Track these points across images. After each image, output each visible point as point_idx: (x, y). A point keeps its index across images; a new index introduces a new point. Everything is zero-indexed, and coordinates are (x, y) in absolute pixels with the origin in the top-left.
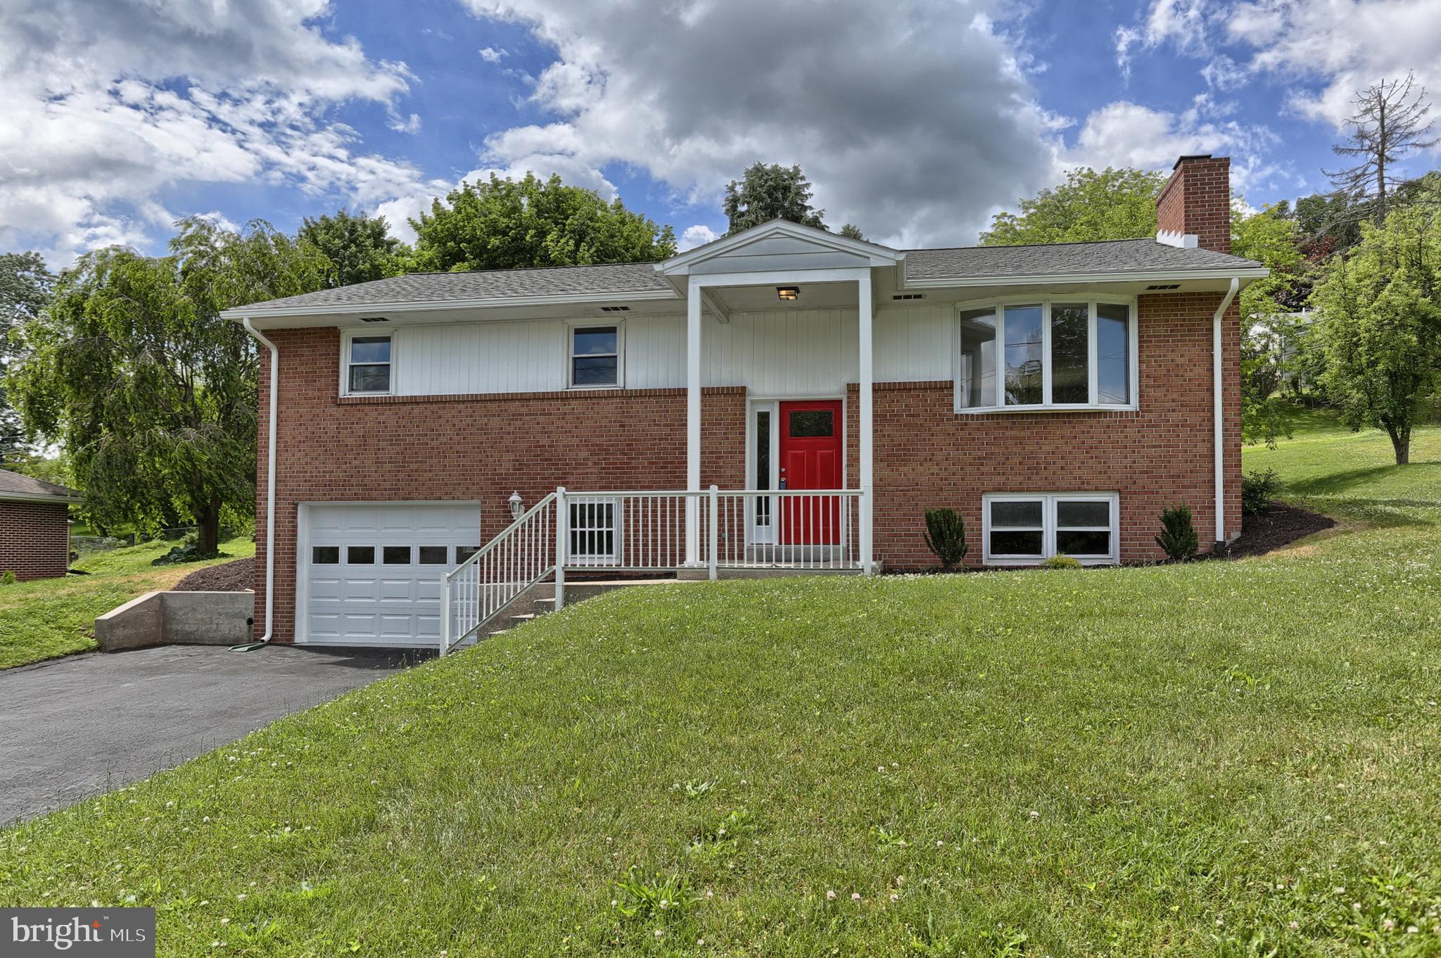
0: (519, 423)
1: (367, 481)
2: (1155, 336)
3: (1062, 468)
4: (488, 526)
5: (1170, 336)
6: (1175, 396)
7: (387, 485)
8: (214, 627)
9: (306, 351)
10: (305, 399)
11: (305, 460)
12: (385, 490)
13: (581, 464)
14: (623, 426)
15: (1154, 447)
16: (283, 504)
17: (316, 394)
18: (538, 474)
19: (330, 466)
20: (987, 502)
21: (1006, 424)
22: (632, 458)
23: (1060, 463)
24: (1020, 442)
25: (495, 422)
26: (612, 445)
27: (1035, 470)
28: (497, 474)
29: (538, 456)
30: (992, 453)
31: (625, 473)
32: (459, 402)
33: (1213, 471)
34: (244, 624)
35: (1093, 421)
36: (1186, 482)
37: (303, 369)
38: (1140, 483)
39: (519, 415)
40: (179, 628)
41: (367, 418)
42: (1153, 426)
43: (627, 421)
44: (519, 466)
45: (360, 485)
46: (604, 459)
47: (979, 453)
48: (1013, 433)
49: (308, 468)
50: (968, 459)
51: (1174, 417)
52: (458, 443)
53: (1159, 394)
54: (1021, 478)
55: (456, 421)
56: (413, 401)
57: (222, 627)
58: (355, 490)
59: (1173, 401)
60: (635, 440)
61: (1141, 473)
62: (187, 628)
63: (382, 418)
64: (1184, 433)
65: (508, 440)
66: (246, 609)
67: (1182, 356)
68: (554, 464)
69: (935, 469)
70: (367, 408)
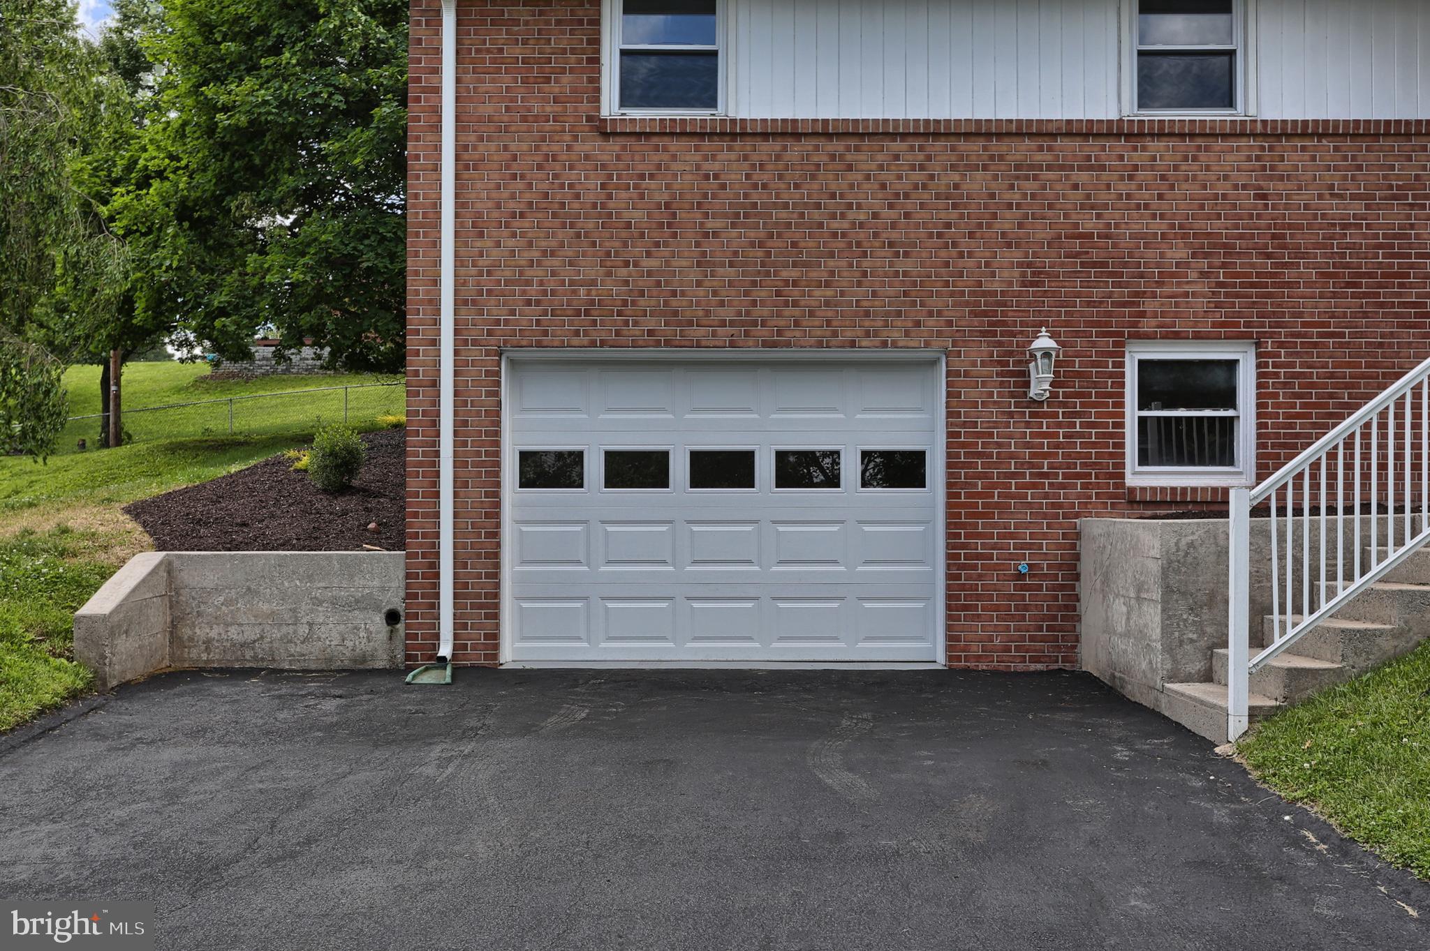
0: (1030, 186)
1: (674, 302)
4: (964, 404)
7: (728, 314)
8: (303, 631)
9: (522, 13)
10: (524, 119)
11: (527, 255)
12: (723, 324)
13: (1173, 275)
14: (1264, 197)
16: (473, 353)
17: (550, 108)
18: (1078, 295)
19: (590, 269)
22: (1285, 265)
25: (977, 183)
26: (1241, 236)
28: (984, 294)
29: (1077, 255)
31: (1269, 295)
32: (893, 136)
34: (378, 622)
37: (516, 52)
39: (1031, 167)
40: (213, 635)
41: (675, 166)
43: (1272, 187)
44: (1034, 277)
45: (662, 314)
46: (1224, 265)
49: (535, 273)
52: (894, 226)
55: (884, 176)
56: (790, 131)
57: (322, 633)
58: (650, 323)
60: (1290, 227)
62: (230, 635)
63: (711, 167)
65: (1007, 222)
66: (383, 589)
68: (1112, 274)
70: (675, 145)
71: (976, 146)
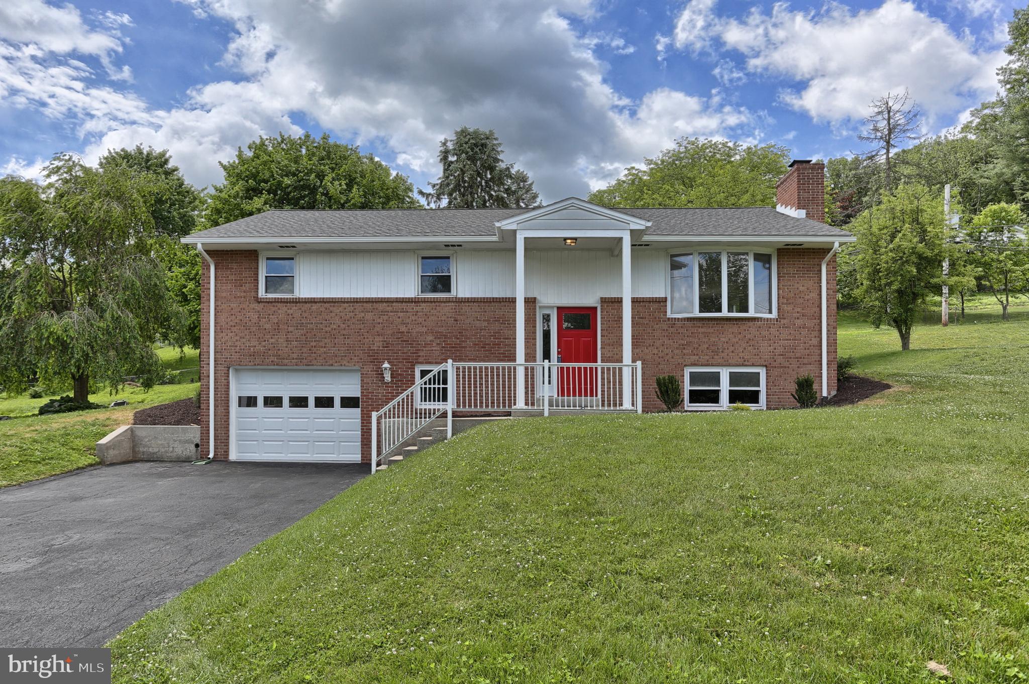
0: (385, 317)
1: (280, 352)
2: (787, 274)
3: (732, 352)
4: (365, 383)
5: (796, 274)
6: (799, 310)
7: (295, 356)
8: (171, 449)
9: (235, 266)
10: (235, 298)
11: (236, 338)
12: (293, 359)
13: (429, 344)
14: (457, 321)
15: (787, 340)
16: (220, 368)
17: (243, 294)
18: (400, 350)
19: (254, 343)
20: (687, 371)
21: (698, 325)
22: (463, 341)
23: (732, 348)
24: (706, 335)
25: (369, 316)
26: (449, 333)
27: (716, 352)
28: (371, 350)
29: (399, 338)
30: (690, 342)
31: (458, 350)
32: (344, 302)
33: (821, 355)
34: (193, 447)
35: (751, 324)
36: (806, 361)
37: (233, 277)
38: (778, 361)
39: (386, 312)
40: (145, 450)
41: (280, 312)
42: (786, 327)
43: (459, 318)
44: (387, 345)
45: (276, 356)
46: (444, 341)
47: (683, 342)
48: (703, 330)
49: (238, 343)
50: (676, 345)
51: (798, 322)
52: (344, 329)
53: (789, 308)
54: (707, 357)
55: (342, 314)
56: (313, 301)
57: (176, 450)
58: (272, 358)
59: (798, 312)
60: (464, 330)
61: (779, 355)
62: (151, 450)
63: (290, 312)
64: (804, 332)
65: (378, 328)
66: (194, 437)
67: (803, 286)
68: (410, 344)
69: (656, 351)
70: (279, 305)
71: (369, 305)
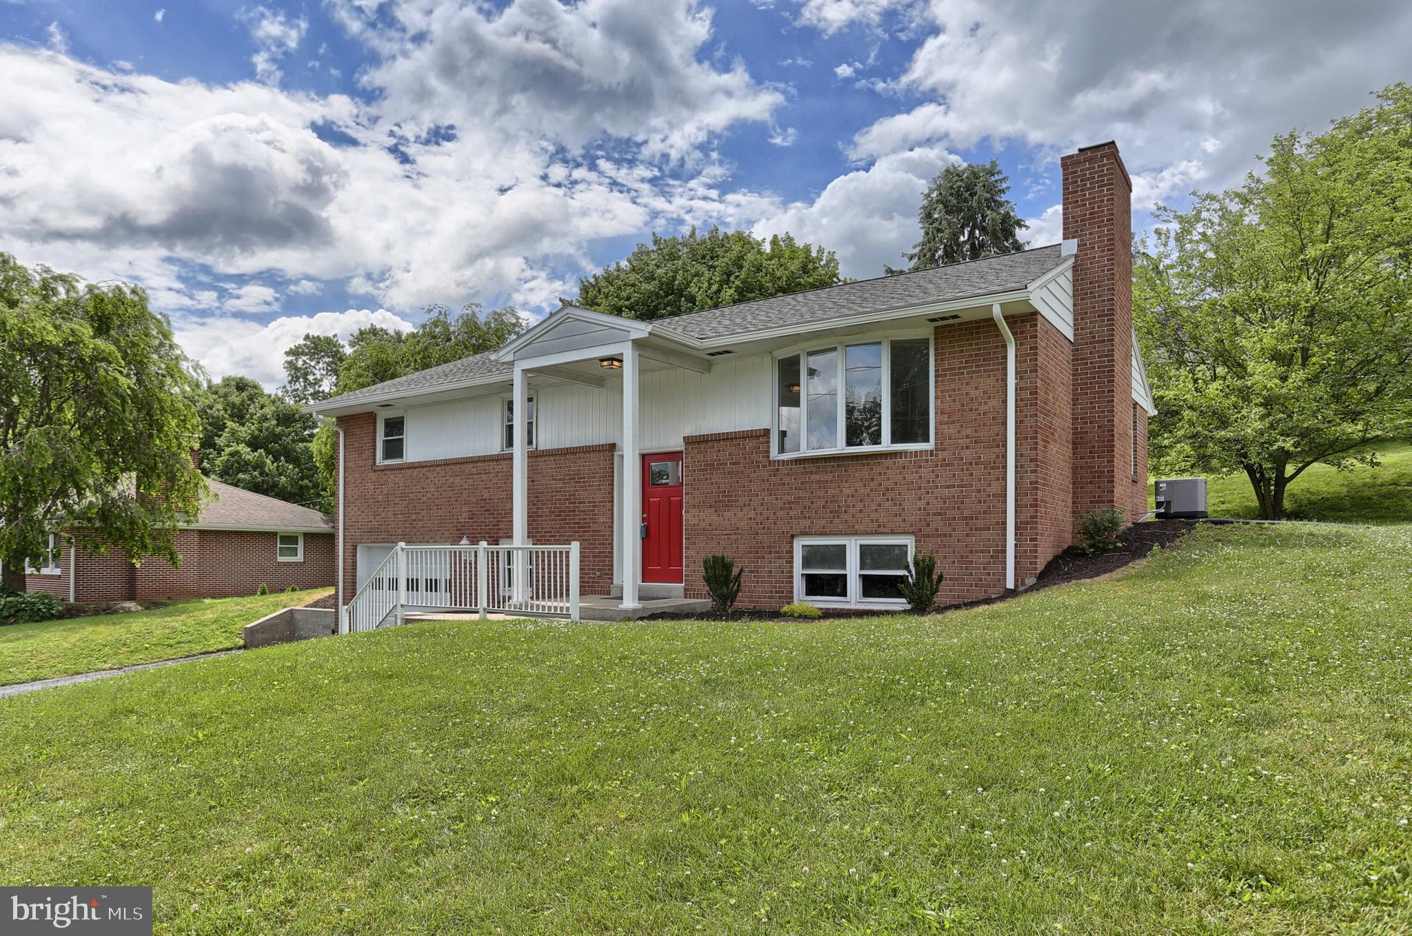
0: (471, 481)
1: (389, 528)
2: (950, 369)
3: (861, 511)
5: (965, 368)
6: (969, 431)
7: (400, 532)
9: (358, 431)
10: (358, 467)
11: (359, 512)
14: (533, 481)
15: (948, 487)
16: (348, 545)
17: (364, 463)
18: (483, 522)
19: (371, 518)
20: (799, 545)
21: (811, 469)
23: (859, 506)
24: (823, 484)
27: (836, 513)
30: (799, 498)
31: (534, 521)
33: (1005, 512)
35: (889, 462)
36: (980, 524)
37: (356, 445)
38: (933, 525)
39: (471, 474)
41: (390, 480)
42: (947, 465)
43: (536, 477)
44: (472, 516)
45: (385, 532)
47: (788, 498)
48: (817, 477)
50: (780, 504)
51: (967, 454)
52: (438, 498)
53: (952, 431)
54: (824, 522)
55: (435, 480)
59: (967, 437)
60: (541, 493)
61: (935, 514)
63: (397, 480)
64: (978, 471)
65: (465, 495)
66: (331, 622)
67: (977, 388)
68: (492, 514)
69: (752, 514)
70: (389, 473)
71: (456, 468)
